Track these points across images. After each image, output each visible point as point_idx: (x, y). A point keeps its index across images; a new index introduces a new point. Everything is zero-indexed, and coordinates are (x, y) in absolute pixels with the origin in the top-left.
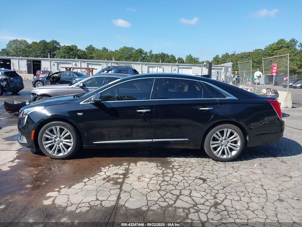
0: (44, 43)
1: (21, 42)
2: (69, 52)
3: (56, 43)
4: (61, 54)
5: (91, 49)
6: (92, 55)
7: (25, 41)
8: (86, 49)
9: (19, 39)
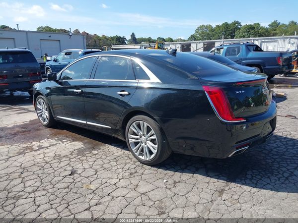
0: (226, 25)
1: (206, 27)
2: (249, 31)
3: (237, 23)
4: (241, 34)
5: (275, 25)
6: (275, 32)
7: (210, 25)
8: (270, 25)
9: (205, 25)
